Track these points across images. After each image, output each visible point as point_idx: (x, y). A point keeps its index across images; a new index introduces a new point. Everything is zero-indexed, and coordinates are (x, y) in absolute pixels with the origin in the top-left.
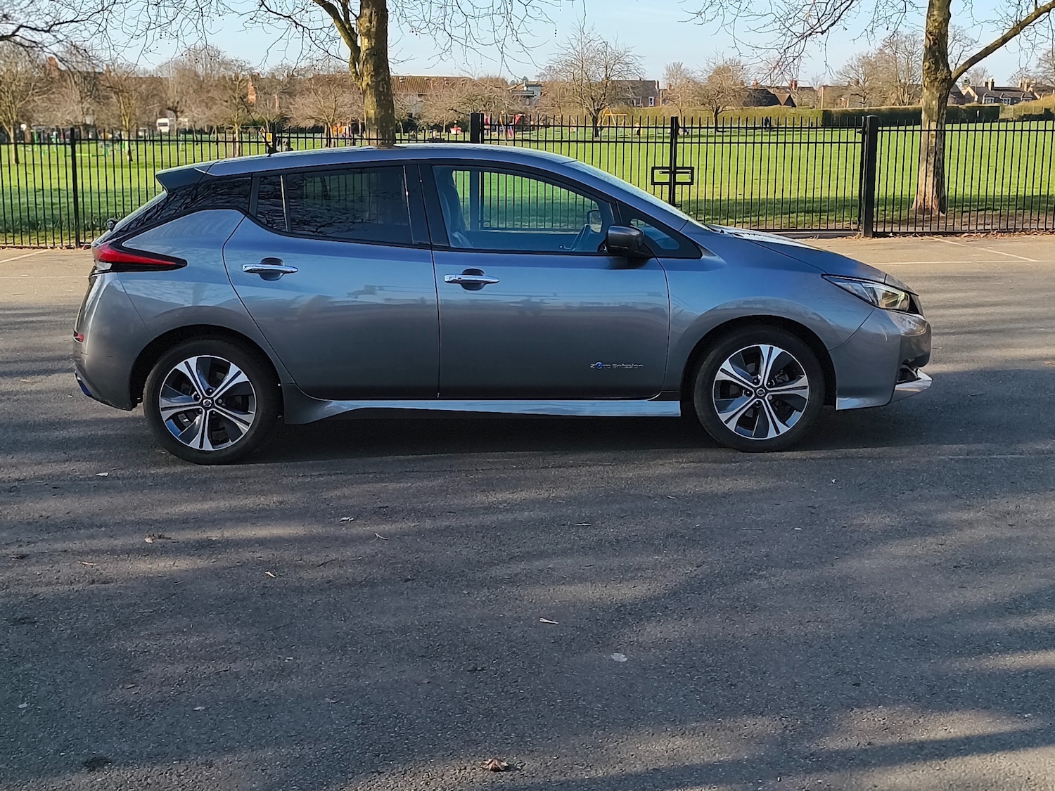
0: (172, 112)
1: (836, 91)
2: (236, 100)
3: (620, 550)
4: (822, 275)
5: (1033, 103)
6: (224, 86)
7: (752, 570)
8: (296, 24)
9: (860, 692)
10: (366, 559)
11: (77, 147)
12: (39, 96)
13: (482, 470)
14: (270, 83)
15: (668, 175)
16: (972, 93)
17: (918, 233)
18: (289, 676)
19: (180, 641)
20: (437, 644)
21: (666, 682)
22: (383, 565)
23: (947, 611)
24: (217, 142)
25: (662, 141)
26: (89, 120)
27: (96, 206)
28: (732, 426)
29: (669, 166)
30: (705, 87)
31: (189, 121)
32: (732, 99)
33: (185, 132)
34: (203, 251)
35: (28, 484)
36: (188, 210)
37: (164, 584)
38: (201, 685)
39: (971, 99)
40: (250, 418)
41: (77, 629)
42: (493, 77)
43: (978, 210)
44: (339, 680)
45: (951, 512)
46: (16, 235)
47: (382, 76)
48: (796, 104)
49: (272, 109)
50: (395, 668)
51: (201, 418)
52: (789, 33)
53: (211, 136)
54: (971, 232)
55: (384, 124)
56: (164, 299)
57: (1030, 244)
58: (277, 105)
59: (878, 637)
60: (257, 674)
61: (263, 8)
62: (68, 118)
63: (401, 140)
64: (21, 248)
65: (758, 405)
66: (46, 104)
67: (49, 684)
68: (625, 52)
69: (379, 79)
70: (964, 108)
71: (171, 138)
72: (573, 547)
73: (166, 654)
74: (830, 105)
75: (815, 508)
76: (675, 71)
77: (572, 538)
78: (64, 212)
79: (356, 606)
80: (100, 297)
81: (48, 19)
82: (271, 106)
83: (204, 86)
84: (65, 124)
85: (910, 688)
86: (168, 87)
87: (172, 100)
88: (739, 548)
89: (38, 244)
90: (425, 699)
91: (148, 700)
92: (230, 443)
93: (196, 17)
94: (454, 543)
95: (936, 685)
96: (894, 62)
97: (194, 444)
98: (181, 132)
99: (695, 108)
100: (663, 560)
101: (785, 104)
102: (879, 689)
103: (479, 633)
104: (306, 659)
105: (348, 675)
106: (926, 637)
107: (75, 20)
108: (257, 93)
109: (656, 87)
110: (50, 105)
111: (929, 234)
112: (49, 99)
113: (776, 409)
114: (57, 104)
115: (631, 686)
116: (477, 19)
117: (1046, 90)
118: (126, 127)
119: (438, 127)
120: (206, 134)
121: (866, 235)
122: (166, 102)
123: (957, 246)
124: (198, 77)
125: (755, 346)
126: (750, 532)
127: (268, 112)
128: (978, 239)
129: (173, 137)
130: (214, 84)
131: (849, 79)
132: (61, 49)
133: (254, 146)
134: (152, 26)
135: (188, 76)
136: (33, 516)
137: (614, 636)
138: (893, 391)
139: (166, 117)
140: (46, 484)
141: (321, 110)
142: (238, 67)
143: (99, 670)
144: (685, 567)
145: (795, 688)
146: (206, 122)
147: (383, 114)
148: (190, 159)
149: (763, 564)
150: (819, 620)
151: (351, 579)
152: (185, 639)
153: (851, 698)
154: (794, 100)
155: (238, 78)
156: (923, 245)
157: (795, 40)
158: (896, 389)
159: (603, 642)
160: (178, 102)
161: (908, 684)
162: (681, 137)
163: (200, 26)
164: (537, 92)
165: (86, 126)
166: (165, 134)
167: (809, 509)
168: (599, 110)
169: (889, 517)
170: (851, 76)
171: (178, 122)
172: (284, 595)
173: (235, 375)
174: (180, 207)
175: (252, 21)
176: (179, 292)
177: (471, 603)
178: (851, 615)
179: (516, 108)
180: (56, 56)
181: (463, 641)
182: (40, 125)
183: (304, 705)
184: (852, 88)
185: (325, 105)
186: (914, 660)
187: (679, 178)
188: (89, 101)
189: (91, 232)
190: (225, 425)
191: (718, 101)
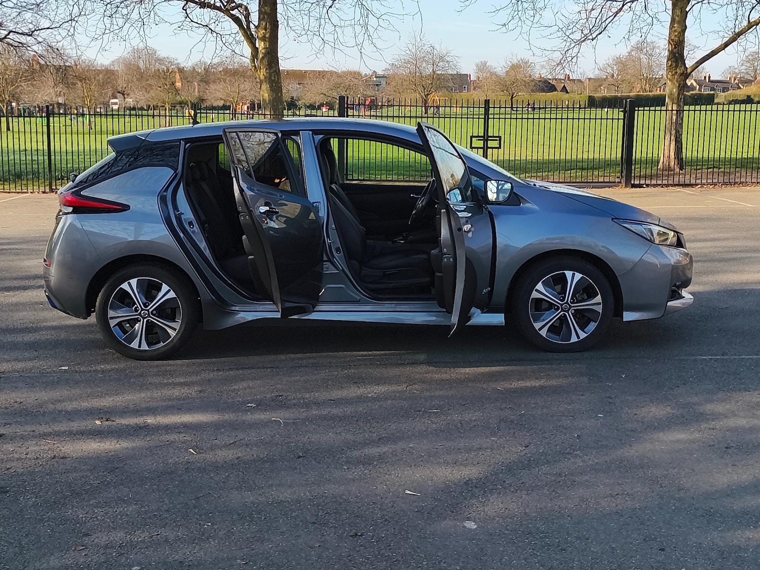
0: (121, 95)
1: (597, 82)
2: (167, 86)
3: (464, 432)
4: (613, 219)
5: (738, 92)
6: (159, 76)
7: (568, 449)
8: (212, 30)
9: (666, 556)
10: (267, 439)
11: (51, 119)
12: (25, 82)
13: (354, 365)
14: (192, 74)
15: (482, 141)
16: (695, 84)
17: (664, 185)
18: (208, 539)
19: (122, 509)
20: (325, 512)
21: (509, 547)
22: (280, 444)
23: (726, 485)
24: (153, 116)
25: (478, 117)
26: (61, 100)
27: (64, 162)
28: (543, 333)
29: (483, 135)
30: (504, 78)
31: (133, 101)
32: (523, 87)
33: (130, 109)
34: (142, 199)
35: (7, 375)
36: (131, 167)
37: (110, 459)
38: (138, 548)
39: (694, 88)
40: (177, 325)
41: (41, 497)
42: (352, 71)
43: (708, 168)
44: (248, 544)
45: (717, 402)
46: (5, 183)
47: (274, 69)
48: (569, 91)
49: (192, 93)
50: (292, 533)
51: (140, 325)
52: (569, 40)
53: (149, 112)
54: (702, 185)
55: (275, 104)
56: (112, 234)
57: (746, 193)
58: (196, 90)
59: (673, 507)
60: (182, 537)
61: (188, 19)
62: (46, 98)
63: (288, 115)
64: (9, 193)
65: (563, 317)
66: (30, 88)
67: (16, 547)
68: (447, 54)
69: (272, 71)
70: (689, 95)
71: (120, 113)
72: (427, 429)
73: (110, 520)
74: (593, 92)
75: (611, 398)
76: (482, 67)
77: (426, 422)
78: (41, 167)
79: (260, 479)
80: (63, 233)
81: (31, 26)
82: (192, 90)
83: (144, 76)
84: (44, 103)
85: (705, 553)
86: (118, 77)
87: (121, 86)
88: (557, 431)
89: (22, 189)
90: (317, 561)
91: (95, 561)
92: (162, 344)
93: (139, 26)
94: (335, 425)
95: (725, 550)
96: (639, 61)
97: (134, 345)
98: (127, 109)
99: (497, 94)
100: (499, 441)
101: (561, 91)
102: (680, 554)
103: (358, 503)
104: (221, 524)
105: (255, 538)
106: (712, 508)
107: (51, 27)
108: (182, 81)
109: (469, 78)
110: (33, 89)
111: (672, 185)
112: (32, 85)
113: (577, 320)
114: (38, 88)
115: (482, 549)
116: (343, 28)
117: (747, 82)
118: (87, 105)
119: (312, 107)
120: (146, 110)
121: (626, 186)
122: (117, 87)
123: (693, 195)
124: (140, 69)
125: (561, 272)
126: (564, 417)
127: (190, 95)
128: (708, 190)
129: (121, 113)
130: (152, 75)
131: (607, 74)
132: (40, 48)
133: (180, 119)
134: (107, 31)
135: (132, 69)
136: (10, 401)
137: (465, 506)
138: (666, 307)
139: (117, 98)
140: (21, 376)
141: (229, 94)
142: (169, 63)
143: (57, 534)
144: (516, 447)
145: (613, 552)
146: (145, 102)
147: (274, 96)
148: (133, 128)
149: (577, 446)
150: (626, 493)
151: (255, 456)
152: (125, 507)
153: (659, 562)
154: (567, 88)
155: (169, 71)
156: (669, 194)
157: (573, 45)
158: (668, 304)
159: (457, 511)
160: (125, 88)
161: (702, 549)
162: (491, 114)
163: (142, 33)
164: (383, 82)
165: (59, 104)
166: (115, 110)
167: (607, 399)
168: (428, 95)
169: (669, 406)
170: (608, 71)
171: (125, 102)
172: (203, 469)
173: (166, 293)
174: (126, 164)
175: (179, 29)
176: (125, 229)
177: (351, 477)
178: (650, 488)
179: (369, 93)
180: (37, 53)
181: (346, 510)
182: (26, 103)
183: (220, 565)
184: (609, 80)
185: (232, 90)
186: (704, 528)
187: (490, 144)
188: (61, 86)
189: (60, 181)
190: (158, 331)
191: (513, 89)
